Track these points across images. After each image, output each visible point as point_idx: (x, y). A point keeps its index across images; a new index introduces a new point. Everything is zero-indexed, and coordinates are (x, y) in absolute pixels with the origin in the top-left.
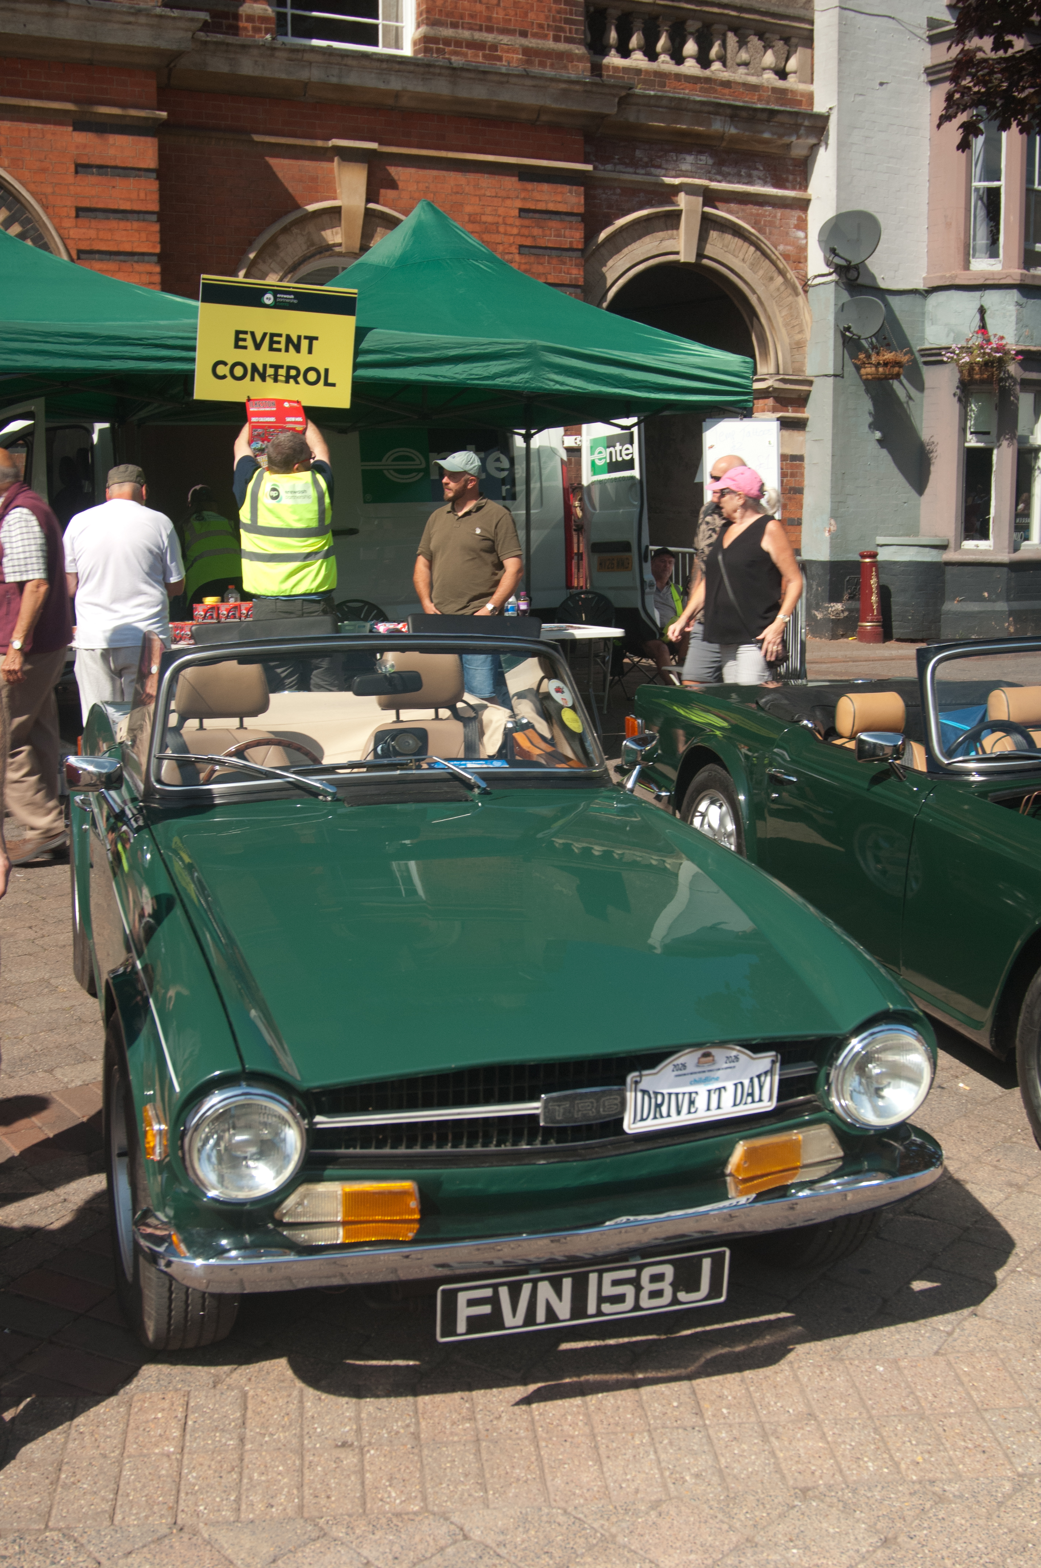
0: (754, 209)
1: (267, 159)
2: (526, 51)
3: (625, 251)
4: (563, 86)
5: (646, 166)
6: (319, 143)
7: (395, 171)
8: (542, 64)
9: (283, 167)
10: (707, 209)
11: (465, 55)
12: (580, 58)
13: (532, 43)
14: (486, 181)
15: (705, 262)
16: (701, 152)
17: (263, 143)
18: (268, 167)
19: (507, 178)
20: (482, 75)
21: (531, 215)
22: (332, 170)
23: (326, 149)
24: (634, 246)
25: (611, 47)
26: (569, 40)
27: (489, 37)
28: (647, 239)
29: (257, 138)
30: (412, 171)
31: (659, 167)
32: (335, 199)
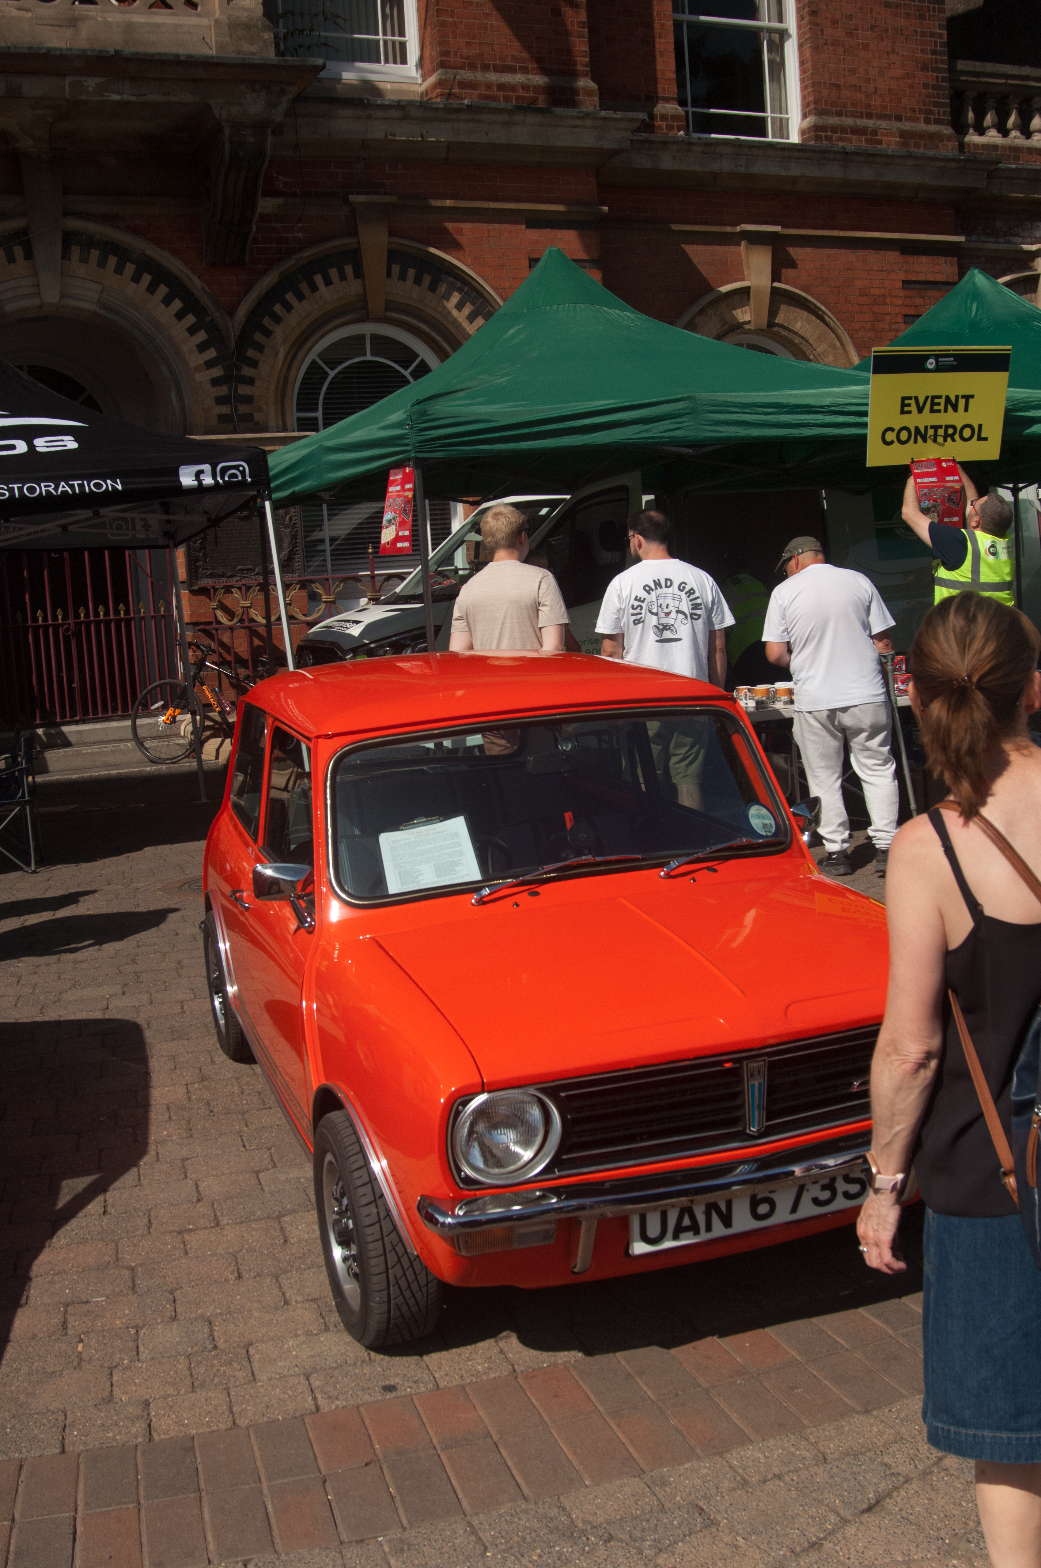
1: (683, 246)
2: (903, 134)
4: (940, 164)
5: (1006, 235)
6: (729, 229)
7: (794, 252)
8: (917, 145)
9: (697, 253)
11: (850, 141)
12: (949, 138)
13: (906, 126)
14: (872, 257)
17: (680, 231)
18: (684, 253)
19: (891, 253)
20: (870, 158)
21: (912, 286)
22: (739, 254)
23: (734, 234)
25: (969, 126)
26: (938, 122)
27: (870, 123)
29: (675, 227)
30: (809, 250)
31: (1017, 235)
32: (743, 280)
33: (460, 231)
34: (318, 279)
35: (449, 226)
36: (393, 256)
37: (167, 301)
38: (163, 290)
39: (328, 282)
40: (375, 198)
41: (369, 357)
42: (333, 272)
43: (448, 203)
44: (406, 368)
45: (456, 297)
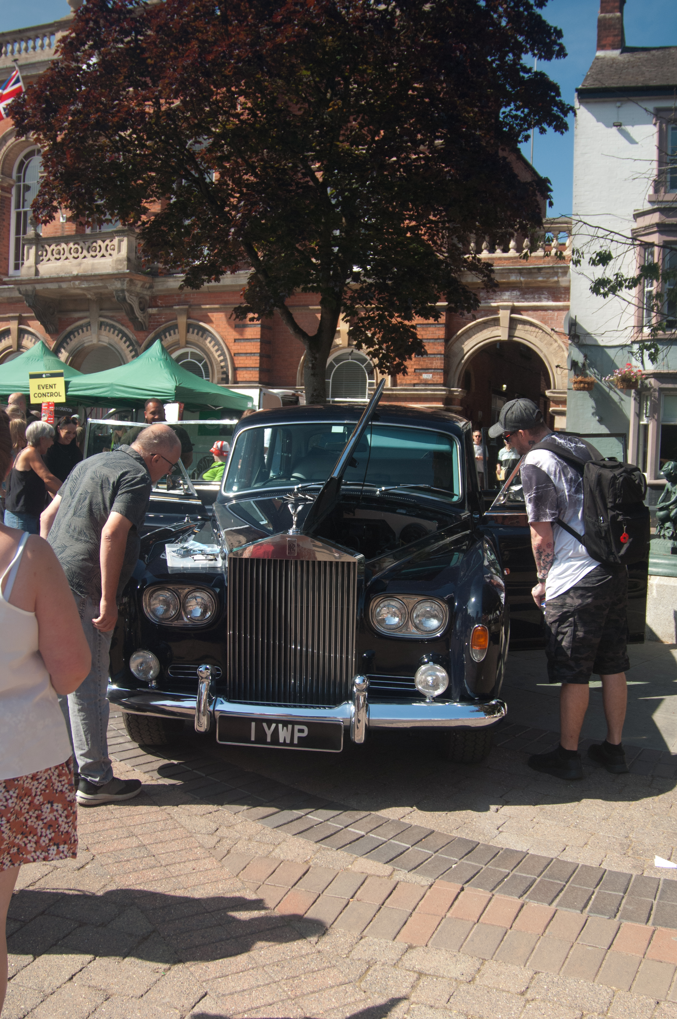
0: (542, 313)
1: (316, 315)
3: (474, 337)
5: (485, 299)
10: (513, 315)
15: (515, 339)
16: (513, 290)
17: (314, 309)
18: (316, 317)
21: (421, 326)
24: (478, 334)
28: (485, 331)
31: (492, 299)
33: (213, 316)
34: (167, 334)
35: (209, 314)
36: (189, 326)
37: (125, 342)
38: (124, 339)
39: (170, 335)
40: (181, 307)
41: (189, 360)
42: (172, 332)
43: (208, 306)
44: (200, 363)
45: (209, 339)
